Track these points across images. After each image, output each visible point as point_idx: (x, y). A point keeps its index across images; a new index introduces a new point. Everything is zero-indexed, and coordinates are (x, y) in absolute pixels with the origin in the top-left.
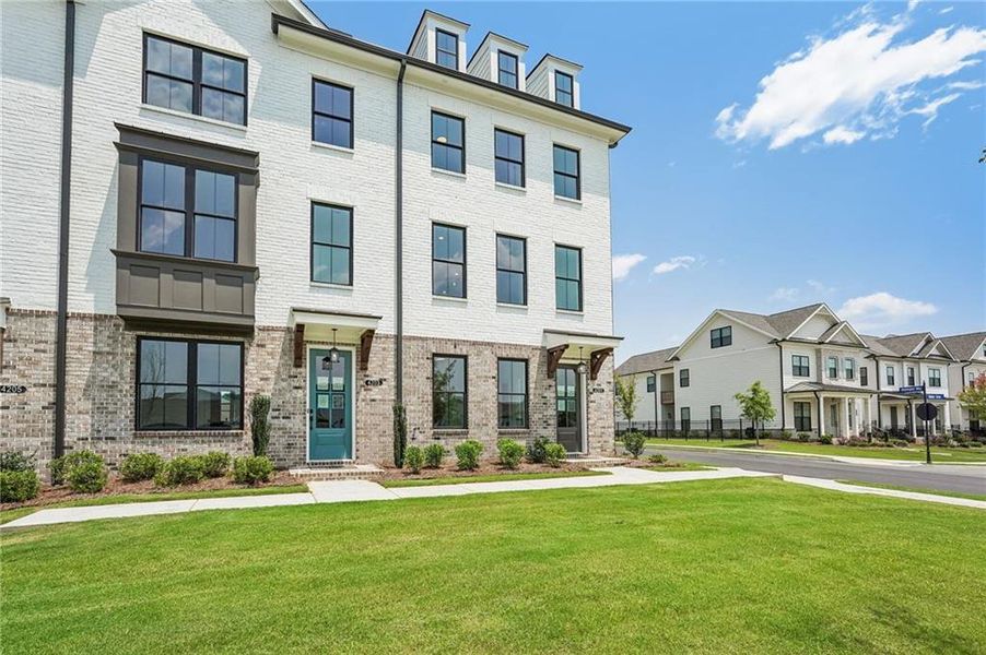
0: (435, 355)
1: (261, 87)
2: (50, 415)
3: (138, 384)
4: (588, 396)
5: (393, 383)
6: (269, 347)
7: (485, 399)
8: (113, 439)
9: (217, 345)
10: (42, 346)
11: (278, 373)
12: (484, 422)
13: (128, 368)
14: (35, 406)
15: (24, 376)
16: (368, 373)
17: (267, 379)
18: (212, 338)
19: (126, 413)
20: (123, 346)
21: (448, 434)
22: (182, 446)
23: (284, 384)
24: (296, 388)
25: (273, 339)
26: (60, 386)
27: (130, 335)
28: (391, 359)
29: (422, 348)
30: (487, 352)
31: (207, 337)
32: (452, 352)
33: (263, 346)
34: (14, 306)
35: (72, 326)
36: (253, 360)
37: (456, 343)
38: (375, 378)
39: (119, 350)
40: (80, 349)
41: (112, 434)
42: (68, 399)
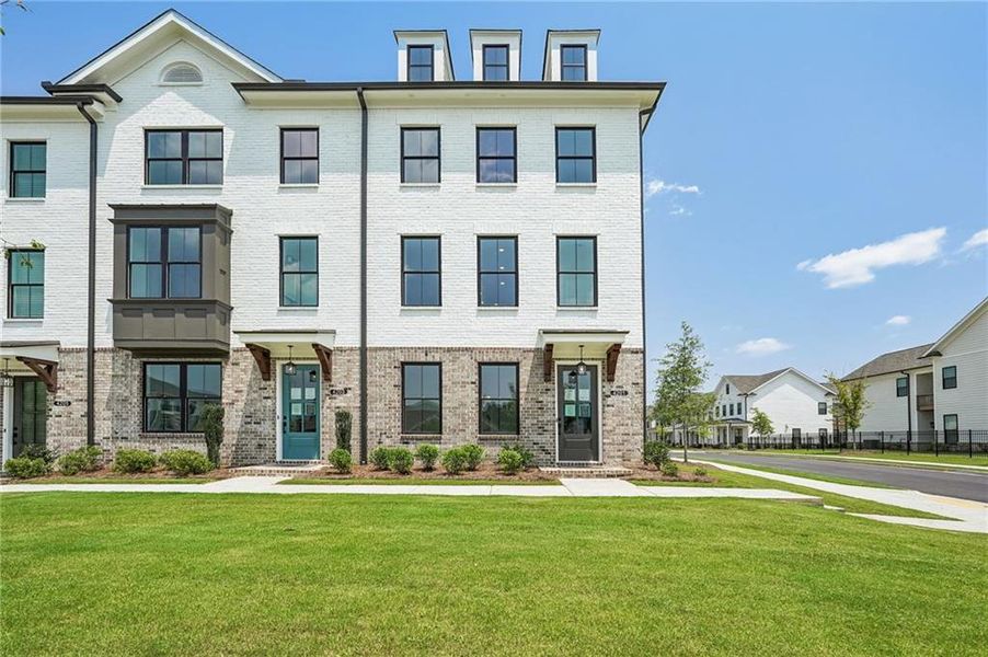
0: (403, 364)
1: (235, 148)
2: (85, 420)
3: (144, 398)
4: (603, 399)
5: (359, 392)
6: (242, 365)
7: (463, 405)
8: (126, 438)
9: (202, 366)
10: (80, 373)
11: (250, 386)
12: (461, 427)
13: (136, 386)
14: (76, 415)
15: (69, 394)
16: (332, 383)
17: (241, 391)
18: (197, 360)
19: (134, 420)
20: (132, 370)
21: (417, 439)
22: (174, 445)
23: (255, 395)
24: (265, 398)
25: (246, 358)
26: (91, 400)
27: (137, 361)
28: (356, 370)
29: (390, 358)
30: (465, 358)
31: (192, 360)
32: (423, 359)
33: (237, 364)
34: (63, 346)
35: (97, 357)
36: (229, 376)
37: (427, 351)
38: (340, 387)
39: (129, 373)
40: (103, 374)
41: (125, 435)
42: (96, 409)
